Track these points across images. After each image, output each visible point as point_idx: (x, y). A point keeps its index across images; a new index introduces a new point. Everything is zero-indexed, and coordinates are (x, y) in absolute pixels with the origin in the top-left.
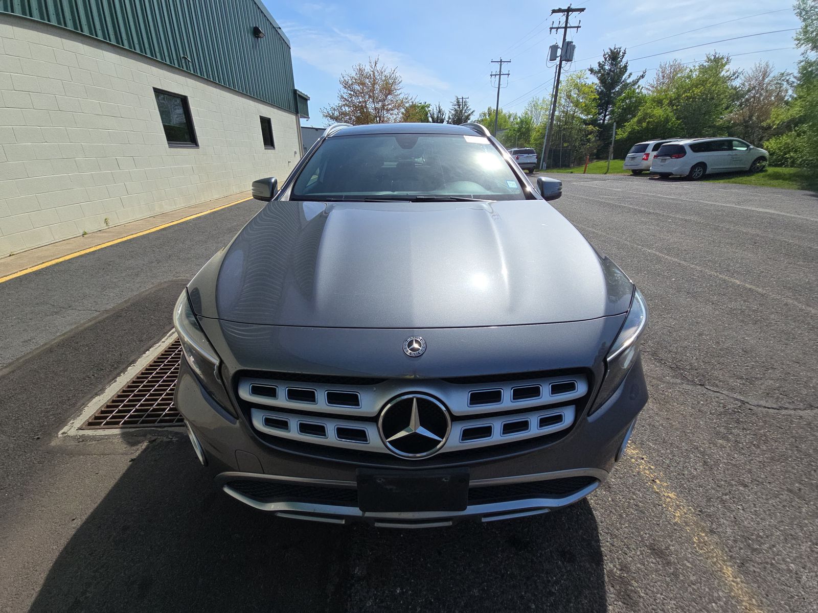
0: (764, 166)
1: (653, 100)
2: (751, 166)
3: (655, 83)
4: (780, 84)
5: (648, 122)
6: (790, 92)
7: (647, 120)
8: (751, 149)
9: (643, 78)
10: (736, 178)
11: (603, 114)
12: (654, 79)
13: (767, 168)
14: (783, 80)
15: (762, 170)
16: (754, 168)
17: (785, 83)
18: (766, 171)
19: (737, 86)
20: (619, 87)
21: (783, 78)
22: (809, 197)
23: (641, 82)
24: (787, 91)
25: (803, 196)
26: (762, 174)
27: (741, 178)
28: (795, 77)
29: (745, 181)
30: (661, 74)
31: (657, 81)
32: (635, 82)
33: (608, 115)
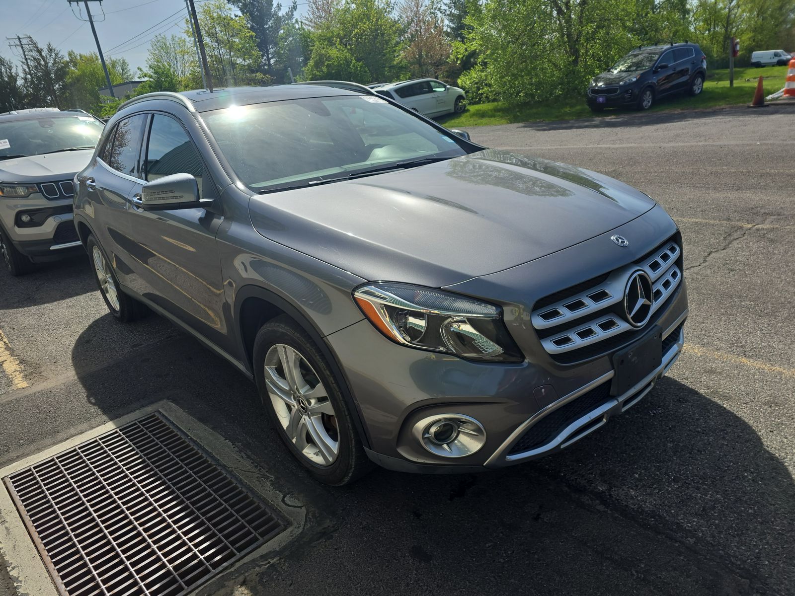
0: (465, 106)
1: (321, 38)
2: (455, 107)
3: (312, 17)
4: (434, 13)
5: (328, 66)
6: (446, 22)
7: (326, 64)
8: (448, 89)
9: (295, 10)
10: (449, 122)
11: (265, 58)
12: (308, 12)
13: (468, 107)
14: (436, 9)
15: (464, 110)
16: (458, 109)
17: (438, 12)
18: (468, 110)
19: (397, 19)
20: (271, 21)
21: (435, 6)
22: (523, 129)
23: (296, 15)
24: (442, 21)
25: (519, 129)
26: (468, 114)
27: (453, 121)
28: (446, 5)
29: (459, 123)
30: (314, 7)
31: (313, 14)
32: (290, 15)
33: (272, 58)
